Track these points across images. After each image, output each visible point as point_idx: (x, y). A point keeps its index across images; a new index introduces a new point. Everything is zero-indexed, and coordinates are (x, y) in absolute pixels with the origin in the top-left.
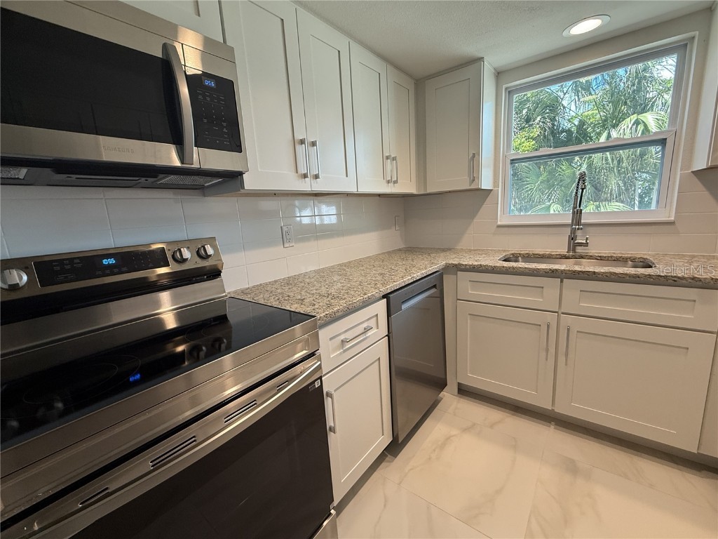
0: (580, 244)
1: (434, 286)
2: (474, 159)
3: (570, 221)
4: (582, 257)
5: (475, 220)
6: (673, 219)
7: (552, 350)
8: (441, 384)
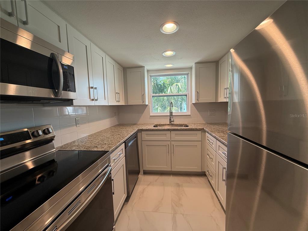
0: (172, 121)
1: (136, 137)
2: (143, 95)
3: (169, 115)
4: (173, 125)
5: (143, 114)
6: (190, 114)
7: (170, 152)
8: (138, 173)
